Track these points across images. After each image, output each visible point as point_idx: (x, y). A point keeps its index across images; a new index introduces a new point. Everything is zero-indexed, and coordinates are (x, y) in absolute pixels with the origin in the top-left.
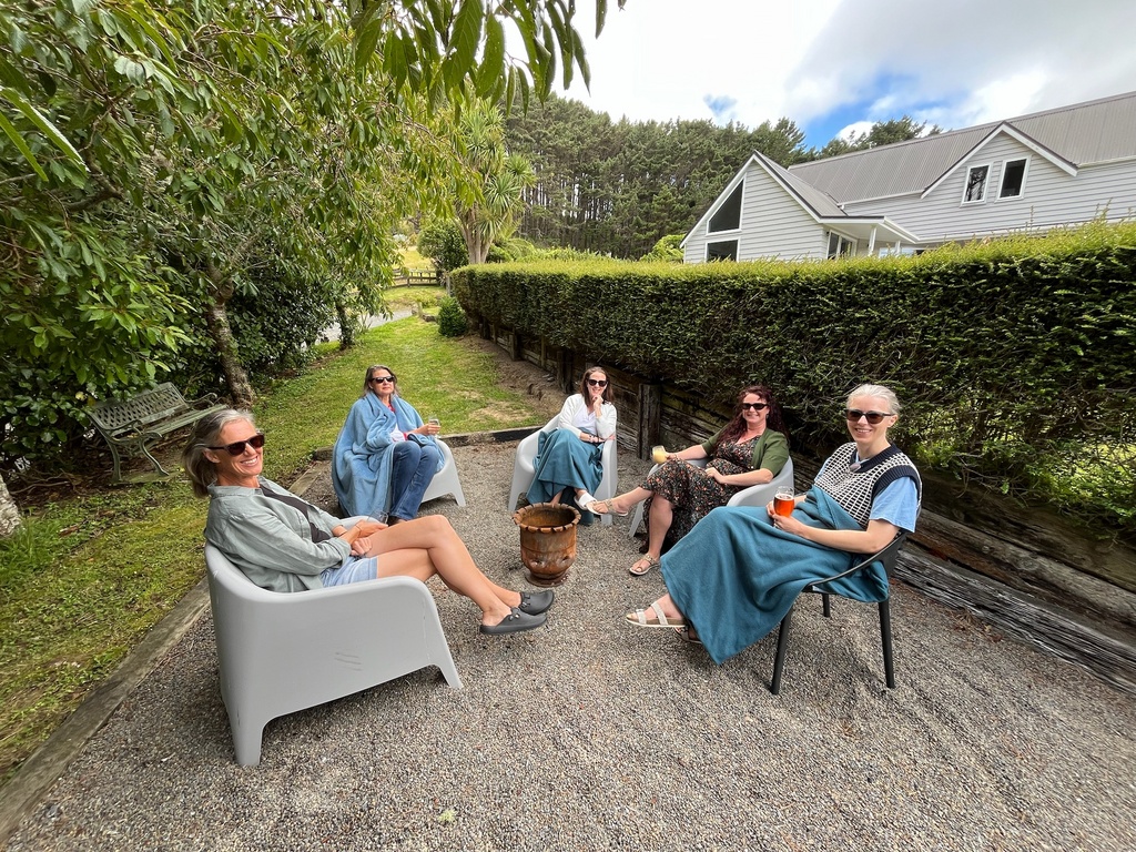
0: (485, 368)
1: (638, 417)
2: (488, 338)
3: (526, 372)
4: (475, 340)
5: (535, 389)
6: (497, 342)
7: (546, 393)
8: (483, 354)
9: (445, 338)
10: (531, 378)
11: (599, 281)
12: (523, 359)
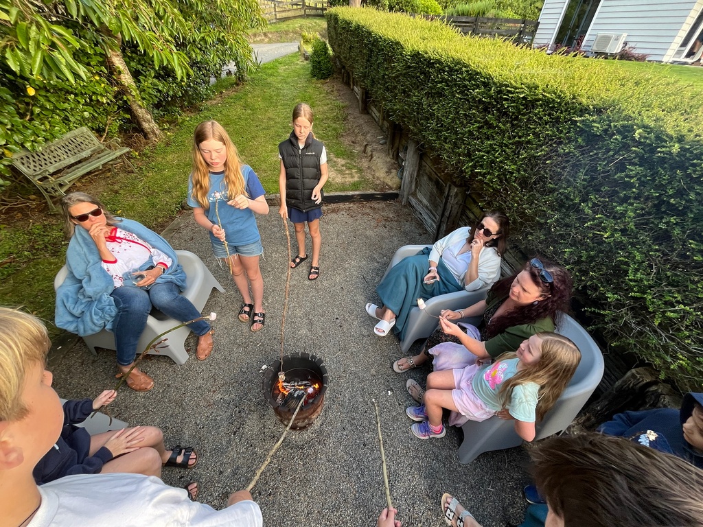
0: (336, 119)
1: (442, 205)
2: (347, 84)
3: (366, 128)
4: (337, 85)
5: (369, 149)
6: (353, 89)
7: (376, 155)
8: (340, 103)
9: (314, 80)
10: (369, 137)
11: (430, 63)
12: (368, 113)
